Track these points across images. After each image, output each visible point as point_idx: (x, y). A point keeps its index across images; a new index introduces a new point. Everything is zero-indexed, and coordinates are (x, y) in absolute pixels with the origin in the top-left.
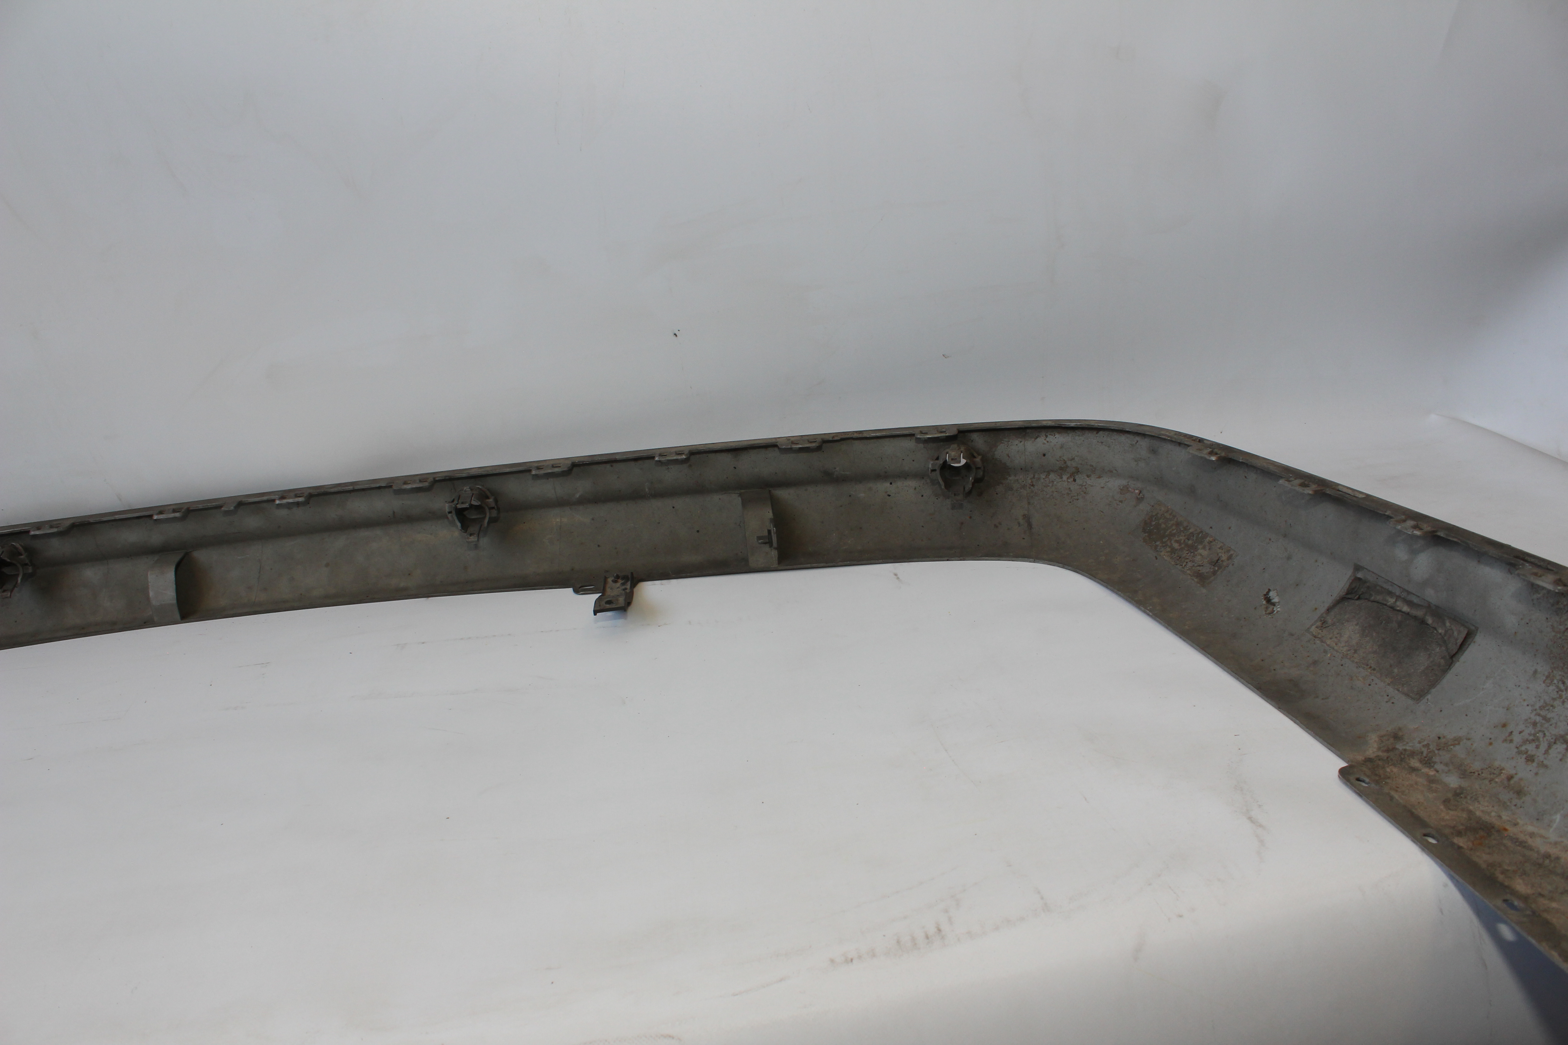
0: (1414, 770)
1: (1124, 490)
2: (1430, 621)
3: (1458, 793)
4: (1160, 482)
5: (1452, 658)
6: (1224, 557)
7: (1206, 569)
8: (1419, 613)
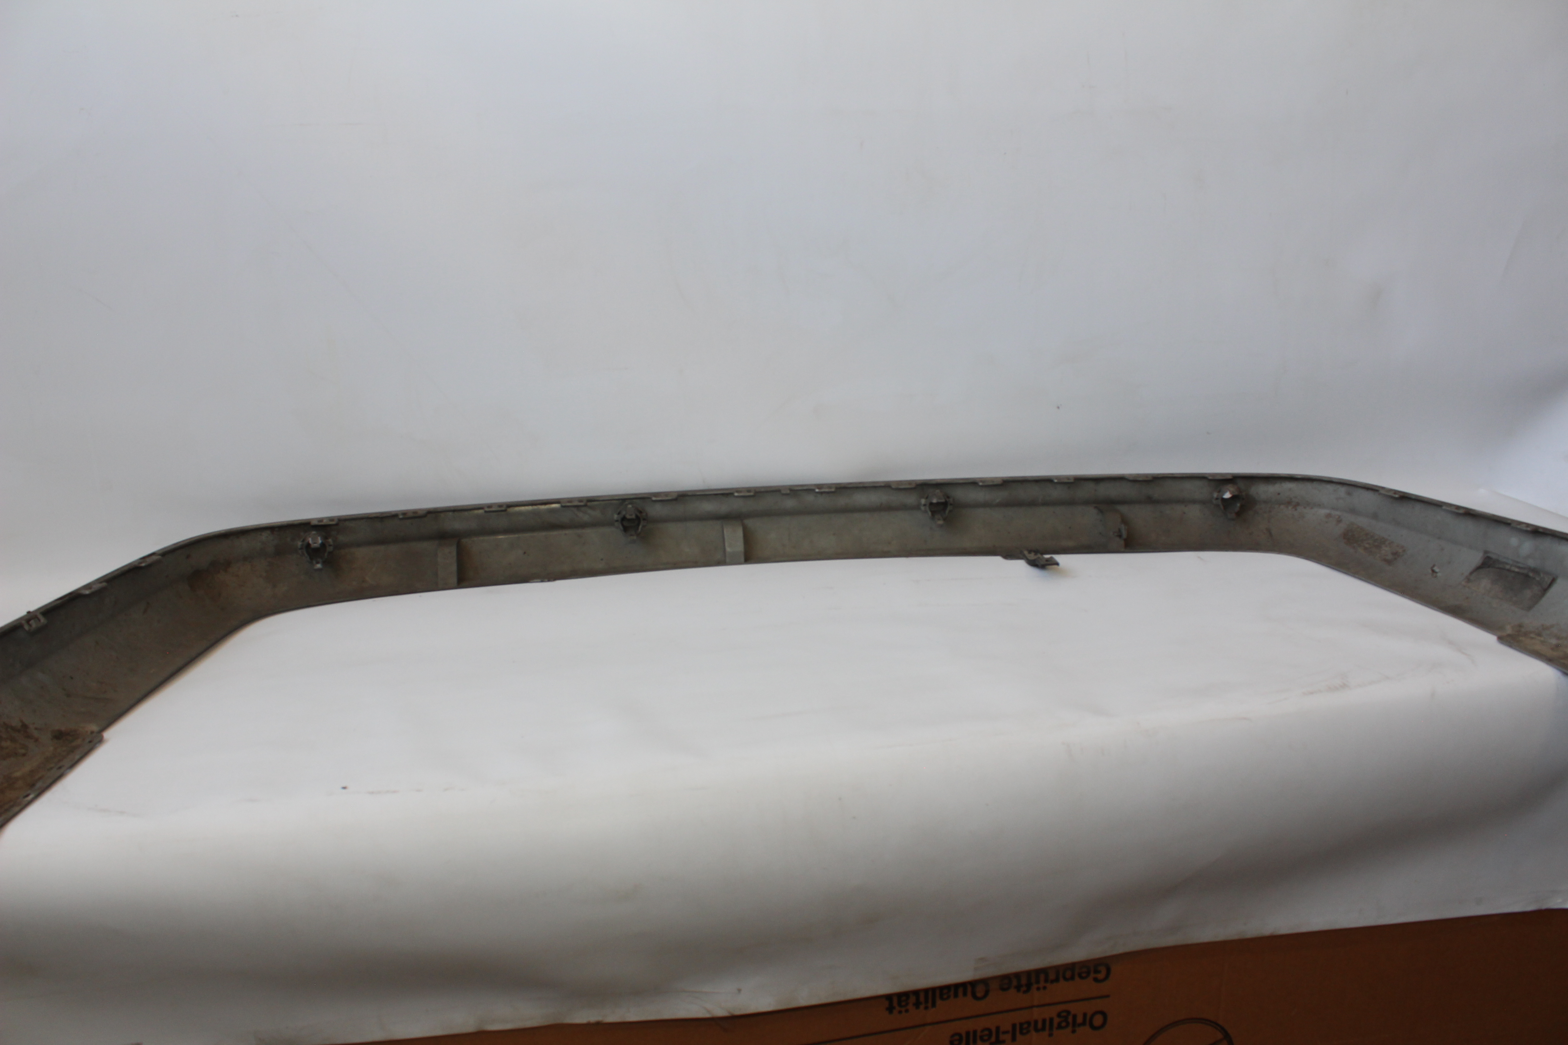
0: (1532, 638)
1: (1328, 516)
2: (1531, 574)
3: (1557, 646)
4: (1353, 511)
5: (1545, 590)
6: (1400, 551)
7: (1390, 557)
8: (1525, 571)
